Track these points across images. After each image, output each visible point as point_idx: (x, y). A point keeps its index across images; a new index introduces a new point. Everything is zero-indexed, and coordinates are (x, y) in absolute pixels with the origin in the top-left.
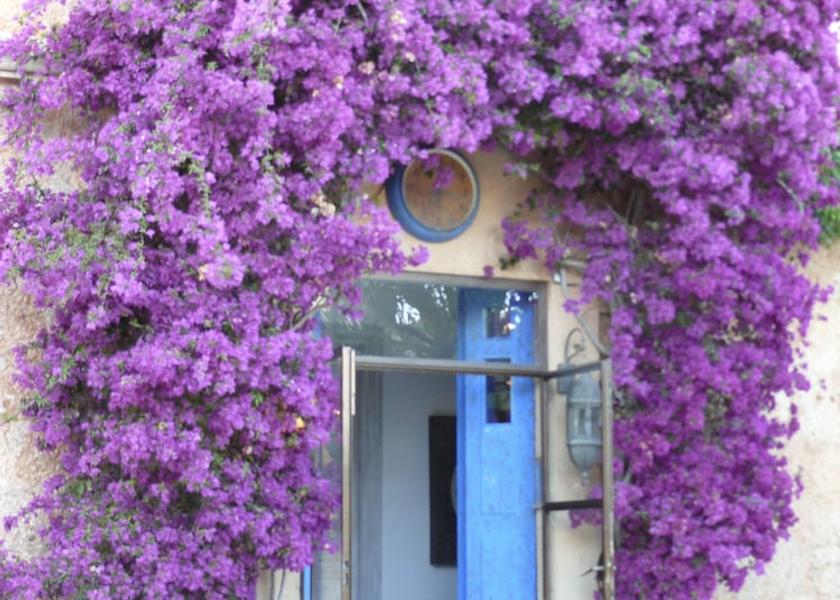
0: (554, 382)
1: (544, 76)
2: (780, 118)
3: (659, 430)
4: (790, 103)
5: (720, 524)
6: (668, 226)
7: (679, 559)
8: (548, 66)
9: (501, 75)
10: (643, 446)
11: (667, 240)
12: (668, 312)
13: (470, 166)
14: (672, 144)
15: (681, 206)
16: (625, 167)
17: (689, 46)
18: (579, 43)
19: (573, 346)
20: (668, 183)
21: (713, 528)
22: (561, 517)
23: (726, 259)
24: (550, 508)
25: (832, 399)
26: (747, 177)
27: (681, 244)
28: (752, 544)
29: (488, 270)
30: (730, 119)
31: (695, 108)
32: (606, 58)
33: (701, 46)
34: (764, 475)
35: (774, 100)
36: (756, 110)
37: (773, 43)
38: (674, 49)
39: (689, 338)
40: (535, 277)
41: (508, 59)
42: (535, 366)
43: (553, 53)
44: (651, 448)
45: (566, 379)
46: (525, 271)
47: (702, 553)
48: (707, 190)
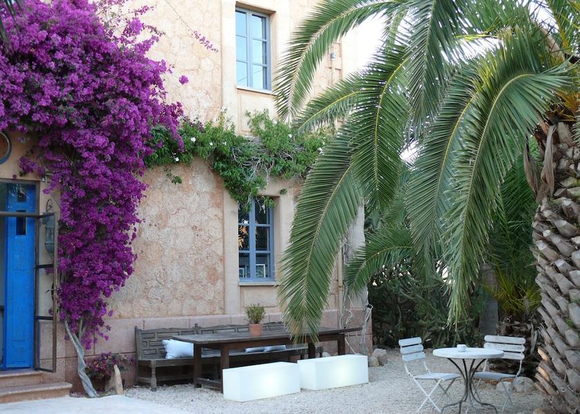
0: (41, 219)
1: (29, 105)
2: (124, 122)
3: (78, 238)
4: (128, 117)
5: (101, 273)
6: (83, 161)
7: (85, 286)
8: (32, 101)
9: (12, 104)
10: (72, 244)
11: (83, 167)
12: (82, 194)
13: (6, 135)
14: (82, 132)
15: (85, 154)
16: (64, 139)
17: (89, 95)
18: (43, 93)
19: (49, 206)
20: (80, 146)
21: (99, 274)
22: (42, 271)
23: (104, 175)
24: (38, 267)
25: (156, 225)
26: (113, 144)
27: (87, 169)
28: (114, 280)
29: (15, 176)
30: (105, 123)
31: (95, 117)
32: (54, 99)
33: (94, 95)
34: (119, 254)
35: (121, 116)
36: (115, 119)
37: (123, 94)
38: (83, 96)
39: (91, 203)
40: (35, 179)
41: (14, 99)
42: (35, 214)
43: (34, 96)
44: (75, 245)
45: (46, 218)
46: (30, 177)
47: (93, 284)
48: (97, 148)
